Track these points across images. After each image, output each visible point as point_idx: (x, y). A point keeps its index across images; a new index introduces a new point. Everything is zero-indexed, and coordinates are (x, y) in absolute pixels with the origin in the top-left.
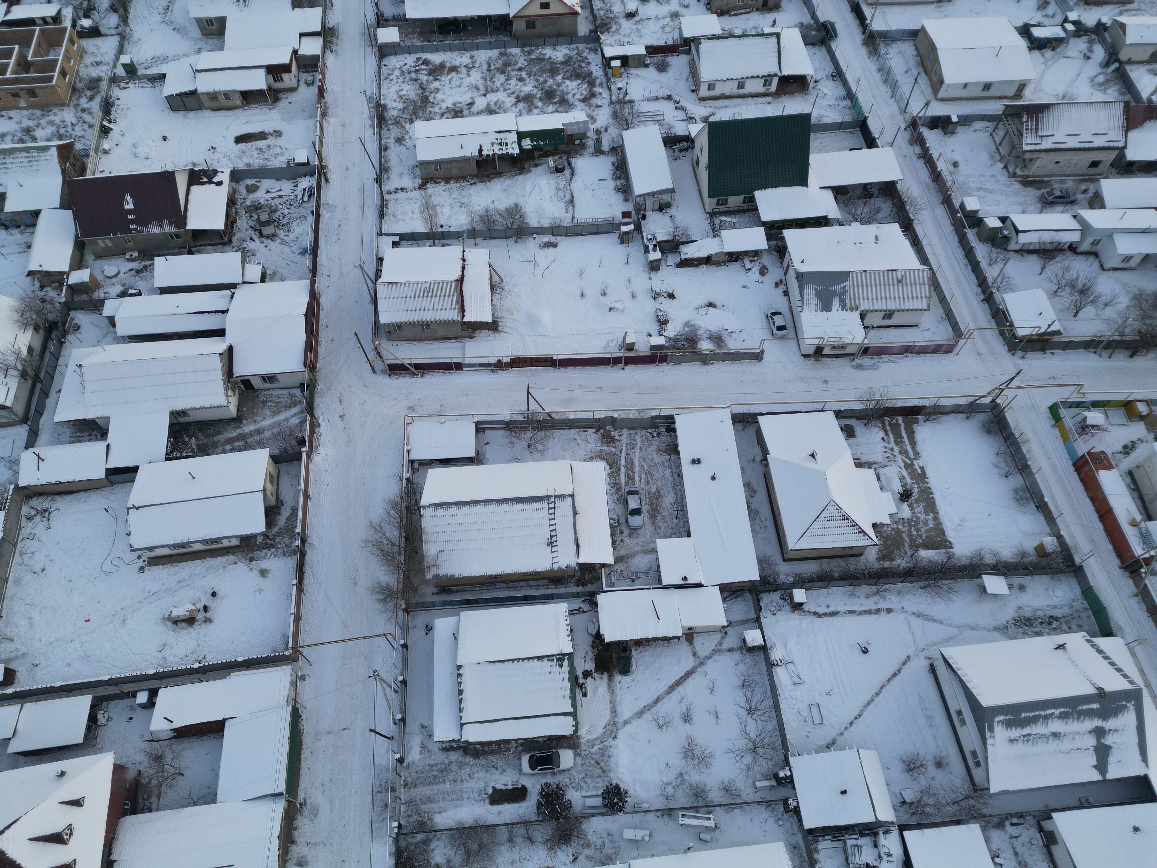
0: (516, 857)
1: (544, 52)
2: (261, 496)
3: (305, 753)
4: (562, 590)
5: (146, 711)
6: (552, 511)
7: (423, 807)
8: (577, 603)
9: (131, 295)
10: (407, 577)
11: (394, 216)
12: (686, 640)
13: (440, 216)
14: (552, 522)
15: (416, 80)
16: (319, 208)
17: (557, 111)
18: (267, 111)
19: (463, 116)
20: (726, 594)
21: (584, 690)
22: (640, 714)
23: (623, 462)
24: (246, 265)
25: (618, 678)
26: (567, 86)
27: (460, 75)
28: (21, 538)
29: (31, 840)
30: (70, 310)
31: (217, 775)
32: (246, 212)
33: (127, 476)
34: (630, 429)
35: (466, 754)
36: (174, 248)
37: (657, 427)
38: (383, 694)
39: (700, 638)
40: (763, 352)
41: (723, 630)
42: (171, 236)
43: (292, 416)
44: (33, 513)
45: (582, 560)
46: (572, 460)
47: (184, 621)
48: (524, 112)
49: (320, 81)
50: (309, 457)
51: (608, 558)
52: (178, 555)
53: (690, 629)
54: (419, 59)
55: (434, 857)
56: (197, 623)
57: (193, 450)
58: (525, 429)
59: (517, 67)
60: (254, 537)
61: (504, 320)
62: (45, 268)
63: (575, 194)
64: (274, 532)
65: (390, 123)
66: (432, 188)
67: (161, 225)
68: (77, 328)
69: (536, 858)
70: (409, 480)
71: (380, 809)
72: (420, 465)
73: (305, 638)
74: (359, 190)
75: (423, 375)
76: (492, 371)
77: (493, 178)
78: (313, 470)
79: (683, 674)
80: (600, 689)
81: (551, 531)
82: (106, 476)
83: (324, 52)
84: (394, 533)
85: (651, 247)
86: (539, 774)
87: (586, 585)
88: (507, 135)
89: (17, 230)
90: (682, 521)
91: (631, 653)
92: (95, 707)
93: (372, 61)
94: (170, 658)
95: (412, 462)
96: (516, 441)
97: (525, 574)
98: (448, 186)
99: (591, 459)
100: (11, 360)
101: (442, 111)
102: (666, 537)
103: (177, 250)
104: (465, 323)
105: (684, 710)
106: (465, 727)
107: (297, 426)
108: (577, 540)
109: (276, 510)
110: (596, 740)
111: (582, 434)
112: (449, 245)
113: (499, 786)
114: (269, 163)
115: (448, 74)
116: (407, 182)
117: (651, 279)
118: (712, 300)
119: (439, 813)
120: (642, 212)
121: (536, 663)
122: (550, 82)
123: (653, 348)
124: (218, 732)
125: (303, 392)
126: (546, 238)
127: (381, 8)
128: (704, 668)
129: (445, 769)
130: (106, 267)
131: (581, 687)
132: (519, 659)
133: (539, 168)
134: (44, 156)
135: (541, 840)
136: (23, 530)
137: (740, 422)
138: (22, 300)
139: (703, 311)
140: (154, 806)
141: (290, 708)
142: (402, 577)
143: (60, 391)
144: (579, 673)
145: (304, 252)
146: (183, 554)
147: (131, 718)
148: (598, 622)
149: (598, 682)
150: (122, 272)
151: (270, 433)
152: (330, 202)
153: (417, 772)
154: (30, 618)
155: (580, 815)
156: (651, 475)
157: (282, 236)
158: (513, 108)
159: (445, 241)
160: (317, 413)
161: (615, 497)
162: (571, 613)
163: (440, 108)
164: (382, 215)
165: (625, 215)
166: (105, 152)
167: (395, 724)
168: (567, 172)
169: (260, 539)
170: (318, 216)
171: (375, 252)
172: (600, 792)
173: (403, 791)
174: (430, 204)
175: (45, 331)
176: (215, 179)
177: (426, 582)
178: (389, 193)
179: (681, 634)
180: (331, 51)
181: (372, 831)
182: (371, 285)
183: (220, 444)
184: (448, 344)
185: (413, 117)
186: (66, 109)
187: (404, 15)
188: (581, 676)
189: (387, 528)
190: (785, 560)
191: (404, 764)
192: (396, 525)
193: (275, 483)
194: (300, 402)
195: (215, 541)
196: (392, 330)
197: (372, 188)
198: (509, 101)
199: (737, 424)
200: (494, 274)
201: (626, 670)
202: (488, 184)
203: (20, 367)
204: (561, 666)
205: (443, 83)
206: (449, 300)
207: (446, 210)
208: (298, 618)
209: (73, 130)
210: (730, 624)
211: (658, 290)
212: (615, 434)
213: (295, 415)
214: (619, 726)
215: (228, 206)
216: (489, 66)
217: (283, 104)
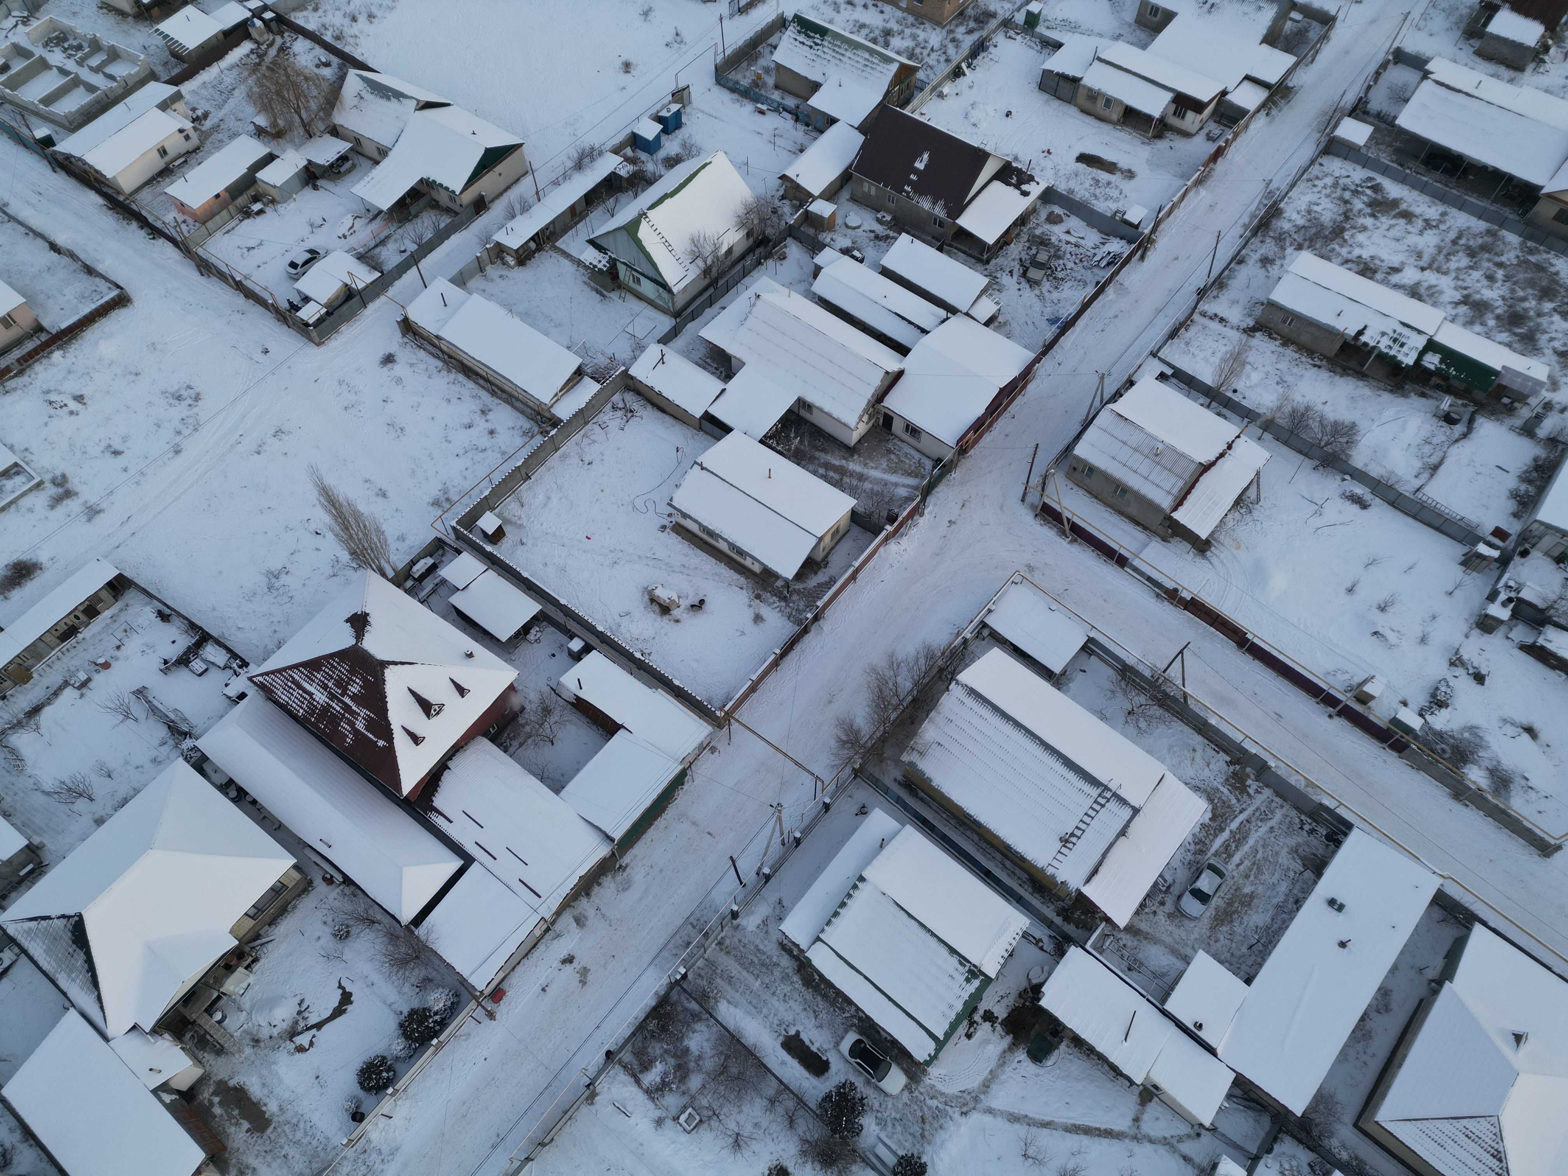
0: (764, 1123)
1: (1554, 261)
2: (813, 542)
3: (660, 823)
4: (1036, 902)
5: (569, 660)
6: (1097, 807)
7: (719, 980)
8: (1041, 932)
9: (853, 257)
10: (883, 740)
11: (1187, 344)
12: (1141, 1094)
13: (1243, 378)
14: (1087, 819)
15: (1346, 202)
16: (1110, 282)
17: (1509, 345)
18: (1139, 143)
19: (1371, 278)
20: (1238, 1092)
21: (972, 1030)
22: (1014, 1118)
23: (1234, 825)
24: (984, 297)
25: (1021, 1055)
26: (1552, 323)
27: (1409, 227)
28: (595, 420)
29: (409, 689)
30: (790, 236)
31: (578, 770)
32: (1028, 241)
33: (717, 431)
34: (1278, 794)
35: (799, 971)
36: (928, 234)
37: (1317, 822)
38: (769, 835)
39: (1159, 1109)
40: (1559, 848)
41: (1198, 1129)
42: (935, 220)
43: (904, 486)
44: (621, 405)
45: (1087, 891)
46: (1170, 770)
47: (660, 605)
48: (1461, 320)
49: (1227, 141)
50: (887, 539)
51: (1122, 919)
52: (701, 539)
53: (1156, 1087)
54: (1370, 179)
55: (691, 1039)
56: (668, 617)
57: (789, 450)
58: (1141, 690)
59: (1497, 259)
60: (774, 576)
61: (1222, 548)
62: (799, 181)
63: (1448, 462)
64: (797, 587)
65: (1271, 234)
66: (1259, 341)
67: (934, 203)
68: (783, 258)
69: (781, 1146)
70: (965, 641)
71: (680, 942)
72: (990, 635)
73: (744, 714)
74: (1170, 290)
75: (1074, 541)
76: (1158, 595)
77: (1348, 375)
78: (880, 556)
79: (1103, 1127)
80: (991, 1047)
81: (1077, 827)
82: (702, 417)
83: (1258, 111)
84: (906, 684)
85: (1503, 597)
86: (854, 1068)
87: (1069, 923)
88: (1414, 335)
89: (804, 128)
90: (1253, 958)
91: (1059, 1043)
92: (536, 620)
93: (1309, 150)
94: (623, 629)
95: (984, 625)
96: (1119, 694)
97: (1008, 847)
98: (1281, 350)
99: (1196, 789)
100: (708, 250)
101: (1350, 257)
102: (1216, 957)
103: (929, 238)
104: (1170, 518)
105: (1071, 1165)
106: (819, 943)
107: (901, 499)
108: (1100, 864)
109: (815, 567)
110: (942, 1094)
111: (1208, 749)
112: (1226, 418)
113: (803, 1036)
114: (1094, 202)
115: (1394, 217)
116: (1235, 315)
117: (1467, 636)
118: (1537, 726)
119: (729, 1002)
120: (1527, 546)
121: (944, 952)
122: (1531, 304)
123: (1395, 721)
124: (608, 733)
125: (934, 468)
126: (1359, 490)
127: (1370, 95)
128: (1136, 1147)
129: (768, 966)
130: (852, 214)
131: (972, 1023)
132: (929, 931)
133: (1423, 400)
134: (882, 67)
135: (802, 1134)
136: (602, 414)
137: (1443, 908)
138: (758, 199)
139: (1511, 730)
140: (511, 750)
141: (680, 768)
142: (878, 735)
143: (724, 308)
144: (983, 1007)
145: (1052, 321)
146: (706, 543)
147: (554, 655)
148: (1050, 974)
149: (995, 1038)
150: (863, 228)
151: (870, 486)
152: (1126, 284)
153: (740, 941)
154: (549, 498)
155: (861, 1152)
156: (1260, 871)
157: (1044, 290)
158: (1449, 307)
159: (1225, 411)
160: (931, 500)
161: (1189, 857)
162: (1025, 935)
163: (1350, 253)
164: (1173, 334)
165: (1499, 533)
166: (941, 96)
167: (758, 874)
168: (1459, 429)
169: (779, 583)
170: (1101, 290)
171: (1132, 371)
172: (901, 1153)
173: (713, 945)
174: (1243, 356)
175: (755, 242)
176: (1025, 187)
177: (898, 762)
178: (1204, 314)
179: (1139, 1082)
180: (1267, 114)
181: (657, 955)
182: (1097, 403)
183: (816, 462)
184: (1130, 528)
185: (1307, 243)
186: (938, 29)
187: (1395, 118)
188: (981, 1012)
189: (904, 671)
190: (1356, 1125)
191: (735, 922)
192: (916, 677)
193: (835, 541)
194: (923, 477)
195: (741, 552)
196: (1080, 469)
197: (1187, 297)
198: (1451, 294)
199: (1436, 908)
200: (1254, 487)
201: (1038, 1055)
202: (1337, 378)
203: (709, 262)
204: (968, 980)
205: (1379, 224)
206: (1174, 479)
207: (1256, 377)
208: (753, 689)
209: (929, 55)
210: (1213, 1130)
211: (1465, 657)
212: (1252, 785)
213: (908, 486)
214: (979, 1106)
215: (1015, 224)
216: (1459, 237)
217: (1162, 145)
